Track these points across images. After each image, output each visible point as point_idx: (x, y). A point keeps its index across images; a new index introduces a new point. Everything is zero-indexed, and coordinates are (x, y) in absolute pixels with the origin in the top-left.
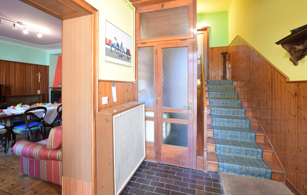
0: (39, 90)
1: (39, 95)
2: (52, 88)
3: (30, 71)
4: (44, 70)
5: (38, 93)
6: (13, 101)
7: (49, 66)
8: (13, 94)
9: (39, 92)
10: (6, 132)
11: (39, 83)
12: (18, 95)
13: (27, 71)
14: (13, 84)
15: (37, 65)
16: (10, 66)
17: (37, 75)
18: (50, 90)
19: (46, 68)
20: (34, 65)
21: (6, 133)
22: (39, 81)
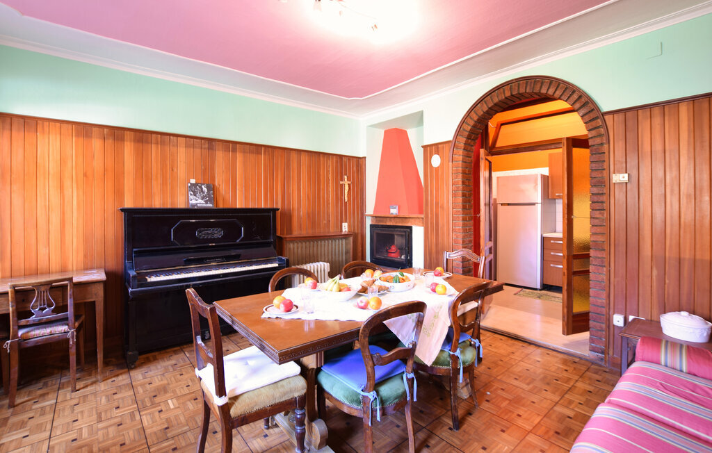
0: (346, 222)
1: (346, 236)
2: (372, 216)
3: (328, 171)
4: (355, 168)
5: (344, 230)
6: (296, 249)
7: (365, 158)
8: (296, 233)
9: (345, 228)
10: (305, 391)
11: (346, 203)
12: (304, 236)
13: (321, 173)
14: (296, 206)
15: (341, 157)
16: (289, 160)
17: (341, 183)
18: (368, 222)
19: (359, 163)
20: (335, 157)
21: (305, 394)
22: (346, 198)
